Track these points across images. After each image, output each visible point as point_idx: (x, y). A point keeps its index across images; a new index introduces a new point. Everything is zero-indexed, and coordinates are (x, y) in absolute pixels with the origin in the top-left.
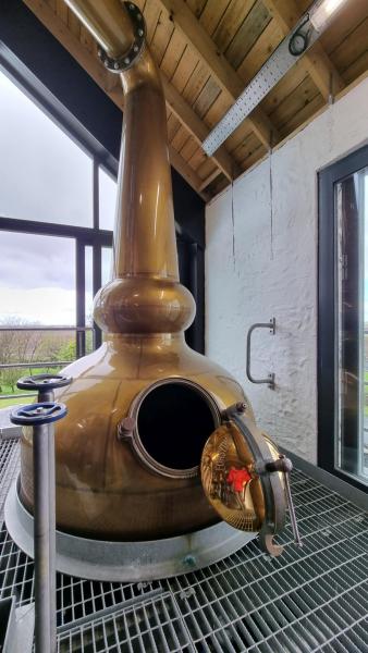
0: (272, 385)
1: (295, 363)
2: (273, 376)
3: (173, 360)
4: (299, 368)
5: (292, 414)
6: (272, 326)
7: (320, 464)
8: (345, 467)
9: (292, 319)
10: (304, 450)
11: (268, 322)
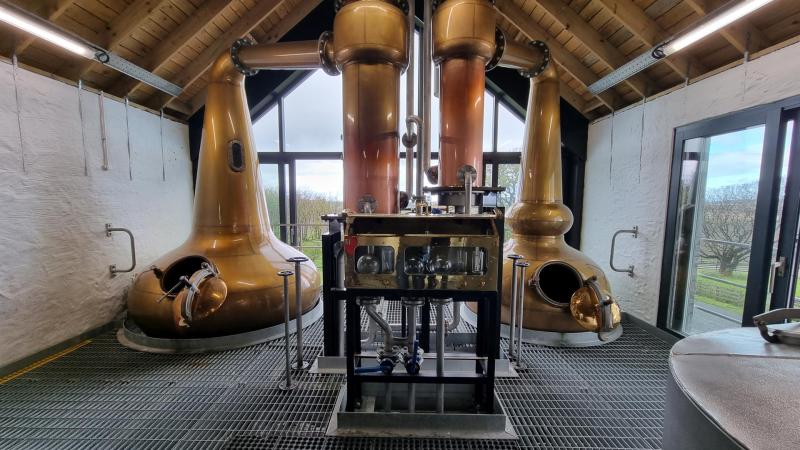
0: (631, 273)
1: (648, 260)
2: (633, 267)
3: (555, 252)
4: (650, 263)
5: (643, 294)
6: (635, 232)
7: (658, 326)
8: (674, 327)
9: (649, 228)
10: (648, 317)
11: (632, 229)
